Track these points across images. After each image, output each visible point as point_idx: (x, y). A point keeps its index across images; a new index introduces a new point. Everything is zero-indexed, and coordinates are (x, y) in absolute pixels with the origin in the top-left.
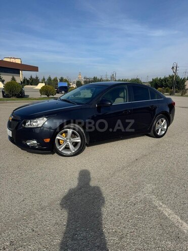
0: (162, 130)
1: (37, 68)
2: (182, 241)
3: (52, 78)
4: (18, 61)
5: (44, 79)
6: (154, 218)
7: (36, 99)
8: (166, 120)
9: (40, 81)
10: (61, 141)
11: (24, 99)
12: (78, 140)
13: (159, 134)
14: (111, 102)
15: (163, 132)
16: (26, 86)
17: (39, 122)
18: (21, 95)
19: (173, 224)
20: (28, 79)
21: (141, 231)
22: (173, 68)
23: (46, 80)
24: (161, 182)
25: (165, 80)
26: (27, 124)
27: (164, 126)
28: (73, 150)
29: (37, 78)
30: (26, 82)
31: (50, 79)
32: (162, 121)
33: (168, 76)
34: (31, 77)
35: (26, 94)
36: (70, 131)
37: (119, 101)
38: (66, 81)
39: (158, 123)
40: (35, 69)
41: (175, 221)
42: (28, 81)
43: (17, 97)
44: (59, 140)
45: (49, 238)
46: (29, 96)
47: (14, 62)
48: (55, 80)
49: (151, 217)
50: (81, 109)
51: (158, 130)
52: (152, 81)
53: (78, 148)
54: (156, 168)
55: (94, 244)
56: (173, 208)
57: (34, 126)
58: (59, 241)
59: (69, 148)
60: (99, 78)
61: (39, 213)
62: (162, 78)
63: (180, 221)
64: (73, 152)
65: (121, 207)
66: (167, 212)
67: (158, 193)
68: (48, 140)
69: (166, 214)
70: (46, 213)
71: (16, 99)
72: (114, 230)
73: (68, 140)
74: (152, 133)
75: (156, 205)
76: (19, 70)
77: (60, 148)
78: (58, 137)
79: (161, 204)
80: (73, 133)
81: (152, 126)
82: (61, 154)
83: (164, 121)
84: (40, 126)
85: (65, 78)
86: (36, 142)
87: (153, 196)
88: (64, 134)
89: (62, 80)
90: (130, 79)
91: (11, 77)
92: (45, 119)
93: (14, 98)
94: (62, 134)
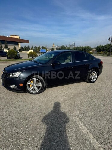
0: (94, 78)
1: (29, 41)
2: (86, 145)
3: (37, 47)
4: (18, 37)
5: (33, 48)
6: (74, 131)
7: (25, 60)
8: (97, 72)
9: (31, 48)
10: (30, 85)
11: (18, 60)
12: (40, 85)
13: (92, 81)
14: (59, 62)
15: (95, 80)
16: (22, 52)
17: (17, 74)
18: (17, 57)
19: (84, 135)
20: (23, 48)
21: (64, 139)
22: (109, 39)
23: (34, 48)
24: (85, 110)
25: (105, 46)
26: (10, 76)
27: (95, 76)
28: (37, 90)
29: (28, 47)
30: (22, 49)
31: (36, 47)
32: (94, 73)
33: (107, 44)
34: (25, 46)
35: (21, 56)
36: (35, 80)
37: (67, 61)
38: (45, 48)
39: (91, 74)
40: (27, 42)
41: (86, 133)
42: (23, 49)
43: (15, 59)
44: (29, 85)
45: (10, 141)
46: (22, 58)
47: (15, 38)
48: (39, 48)
49: (73, 130)
50: (42, 66)
51: (91, 78)
52: (97, 47)
53: (40, 89)
54: (85, 101)
55: (35, 145)
56: (87, 126)
57: (14, 76)
58: (15, 142)
59: (35, 89)
60: (65, 46)
61: (9, 127)
62: (103, 45)
63: (89, 133)
64: (37, 91)
65: (56, 124)
66: (83, 128)
67: (81, 116)
68: (22, 85)
69: (82, 129)
70: (13, 127)
71: (14, 60)
72: (48, 138)
73: (34, 85)
74: (87, 80)
75: (78, 123)
76: (18, 43)
77: (30, 89)
78: (28, 83)
79: (80, 123)
80: (37, 81)
81: (87, 76)
82: (30, 93)
83: (95, 73)
84: (17, 76)
85: (45, 47)
86: (15, 86)
87: (77, 118)
88: (32, 81)
89: (43, 48)
90: (84, 47)
91: (14, 47)
92: (20, 73)
93: (13, 59)
94: (30, 81)
